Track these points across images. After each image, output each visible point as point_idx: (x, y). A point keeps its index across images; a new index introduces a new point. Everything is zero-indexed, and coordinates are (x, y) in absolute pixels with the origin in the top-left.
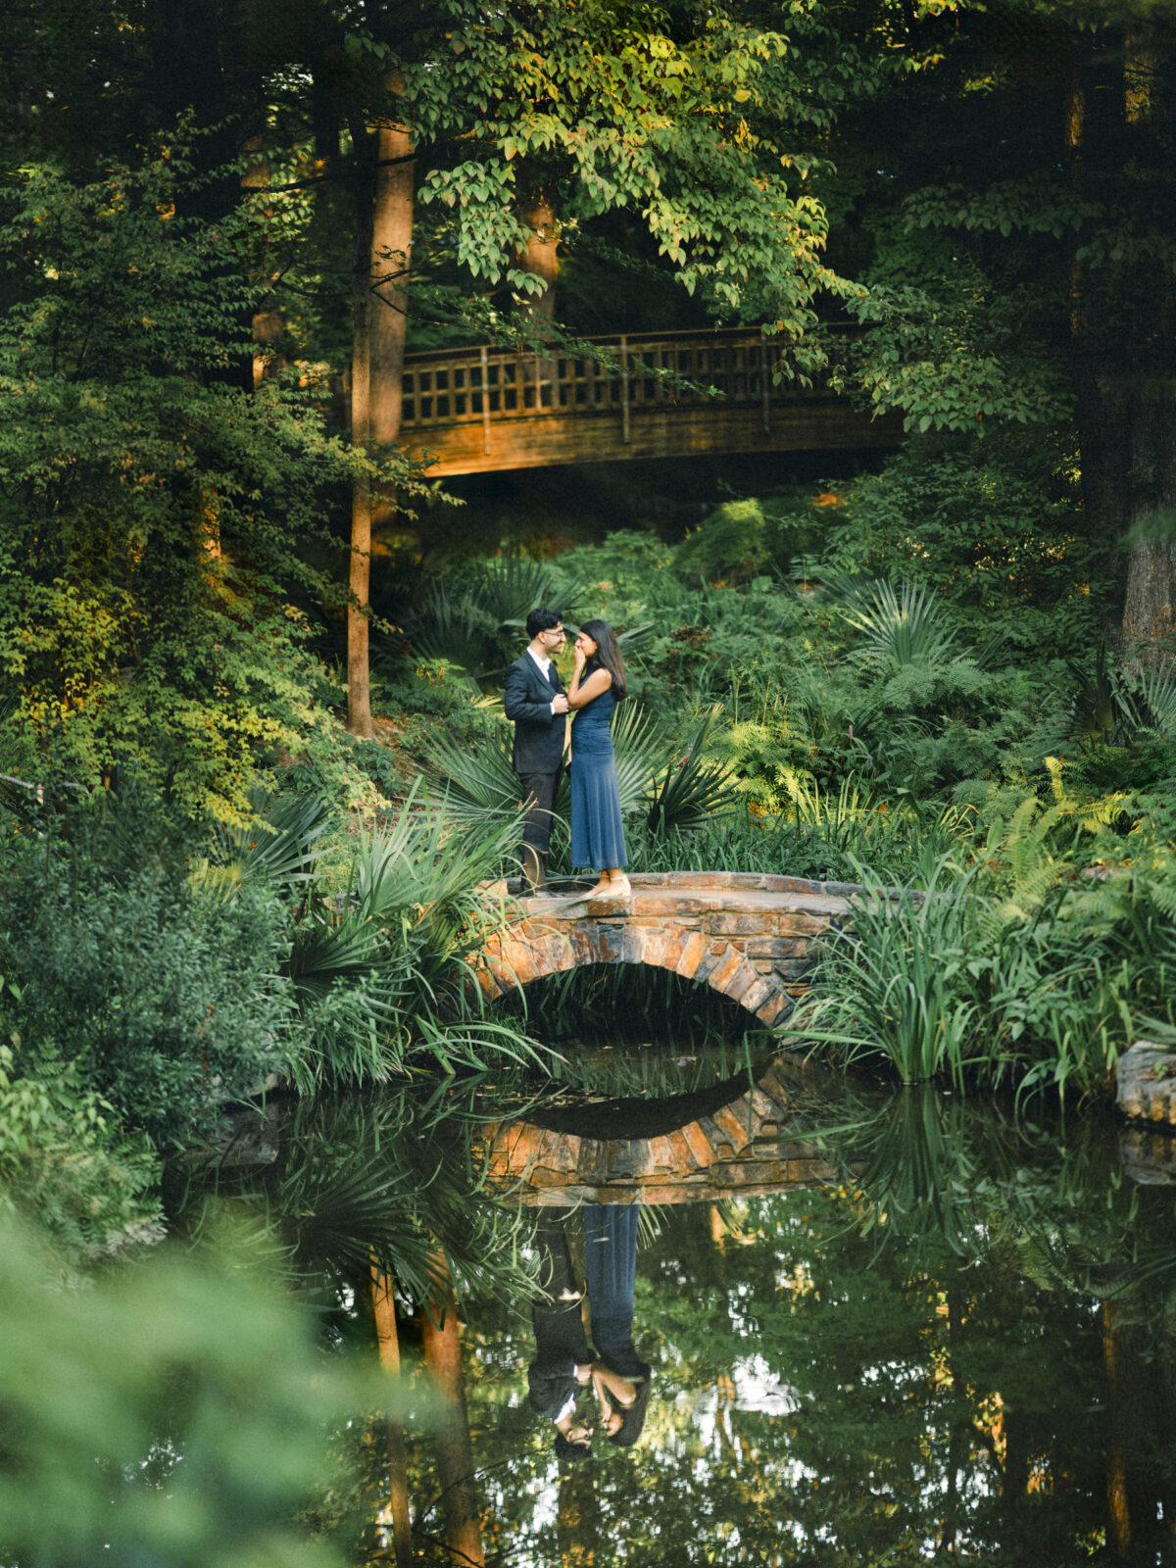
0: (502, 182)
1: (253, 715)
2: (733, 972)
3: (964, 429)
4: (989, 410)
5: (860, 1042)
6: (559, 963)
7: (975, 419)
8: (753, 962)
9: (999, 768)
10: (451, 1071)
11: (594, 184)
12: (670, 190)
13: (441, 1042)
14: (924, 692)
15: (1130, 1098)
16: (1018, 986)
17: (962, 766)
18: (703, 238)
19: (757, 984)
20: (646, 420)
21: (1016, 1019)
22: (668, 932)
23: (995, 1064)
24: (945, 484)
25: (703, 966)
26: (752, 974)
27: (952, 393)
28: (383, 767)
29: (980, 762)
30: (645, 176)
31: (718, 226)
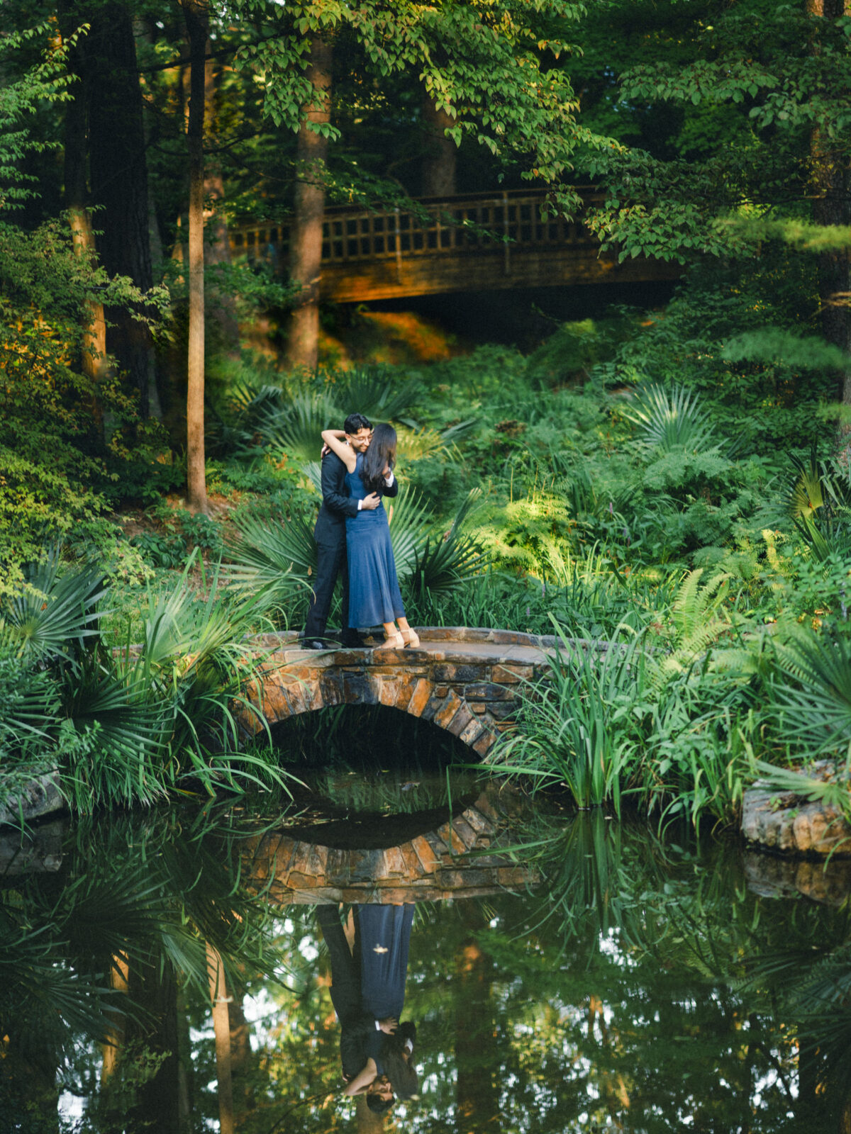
0: (300, 52)
1: (30, 500)
2: (454, 712)
3: (667, 259)
4: (688, 244)
5: (546, 774)
6: (311, 704)
7: (676, 250)
8: (470, 704)
9: (732, 537)
10: (213, 794)
11: (375, 52)
12: (441, 59)
13: (204, 771)
14: (677, 475)
15: (750, 824)
16: (671, 728)
17: (702, 536)
18: (468, 99)
19: (473, 722)
20: (523, 258)
21: (664, 757)
22: (400, 679)
23: (650, 794)
24: (713, 308)
25: (428, 707)
26: (469, 714)
27: (658, 230)
28: (212, 537)
29: (717, 533)
30: (418, 47)
31: (479, 91)
